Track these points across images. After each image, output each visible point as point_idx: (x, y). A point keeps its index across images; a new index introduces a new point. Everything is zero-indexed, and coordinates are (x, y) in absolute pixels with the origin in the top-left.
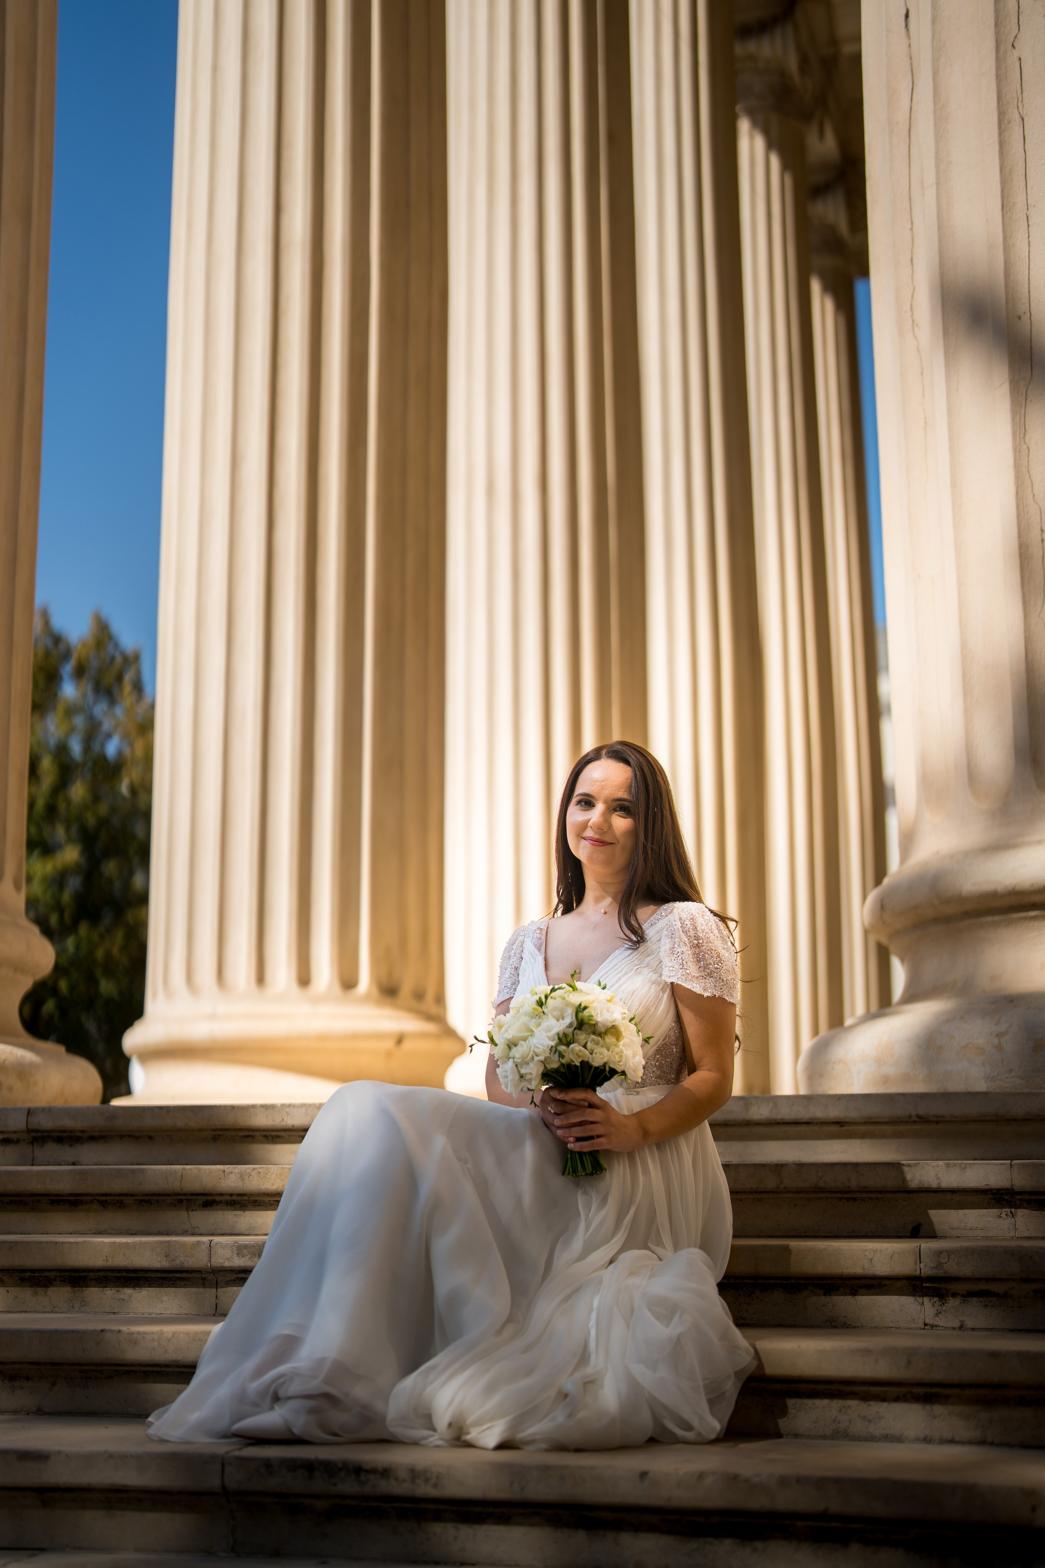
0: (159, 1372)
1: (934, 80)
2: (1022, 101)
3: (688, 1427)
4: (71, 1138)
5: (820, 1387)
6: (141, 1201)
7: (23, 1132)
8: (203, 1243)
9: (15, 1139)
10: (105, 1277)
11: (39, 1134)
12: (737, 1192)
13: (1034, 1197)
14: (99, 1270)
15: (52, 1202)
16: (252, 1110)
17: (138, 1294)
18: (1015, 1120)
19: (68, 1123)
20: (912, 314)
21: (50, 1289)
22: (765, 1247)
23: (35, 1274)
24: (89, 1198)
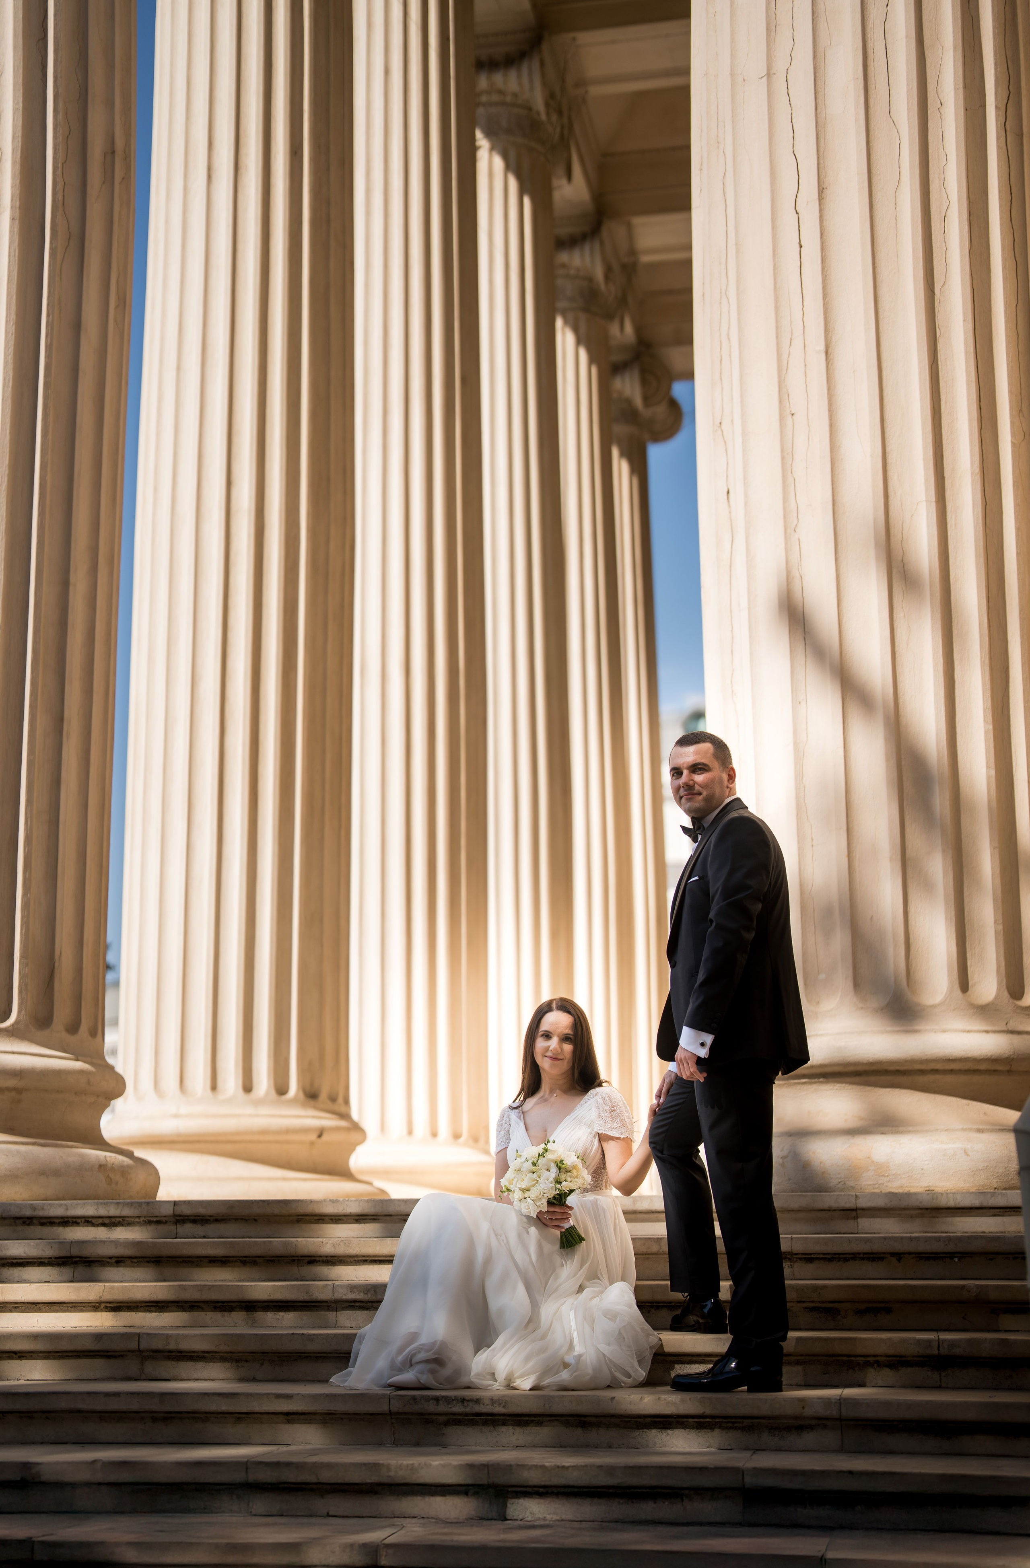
0: (324, 1357)
1: (746, 541)
2: (801, 565)
3: (629, 1376)
4: (202, 1220)
5: (694, 1358)
6: (268, 1261)
7: (170, 1216)
8: (330, 1285)
9: (164, 1221)
10: (267, 1306)
11: (182, 1218)
12: (637, 1254)
13: (804, 1256)
14: (264, 1302)
15: (210, 1262)
16: (324, 1202)
17: (288, 1316)
18: (793, 1211)
19: (202, 1211)
20: (732, 687)
21: (233, 1313)
22: (658, 1285)
23: (224, 1304)
24: (234, 1259)
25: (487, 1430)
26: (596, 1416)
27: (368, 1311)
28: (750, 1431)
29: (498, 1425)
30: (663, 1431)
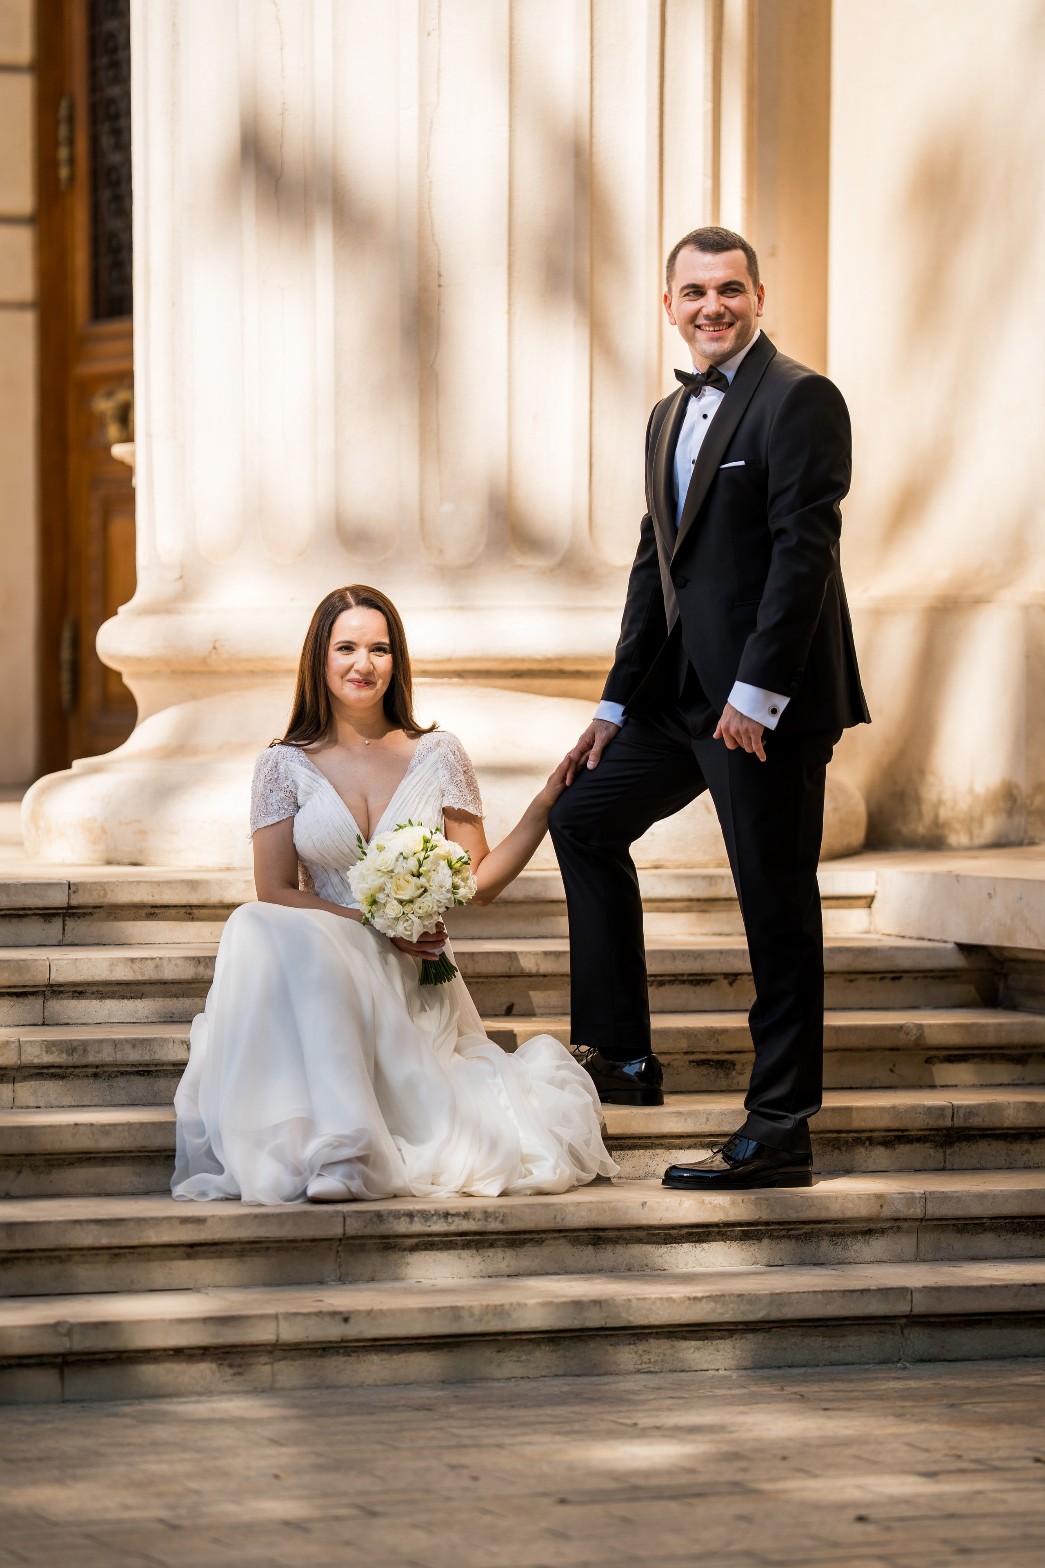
25: (467, 1254)
26: (618, 1229)
27: (64, 1081)
28: (806, 1240)
29: (484, 1247)
30: (697, 1244)
